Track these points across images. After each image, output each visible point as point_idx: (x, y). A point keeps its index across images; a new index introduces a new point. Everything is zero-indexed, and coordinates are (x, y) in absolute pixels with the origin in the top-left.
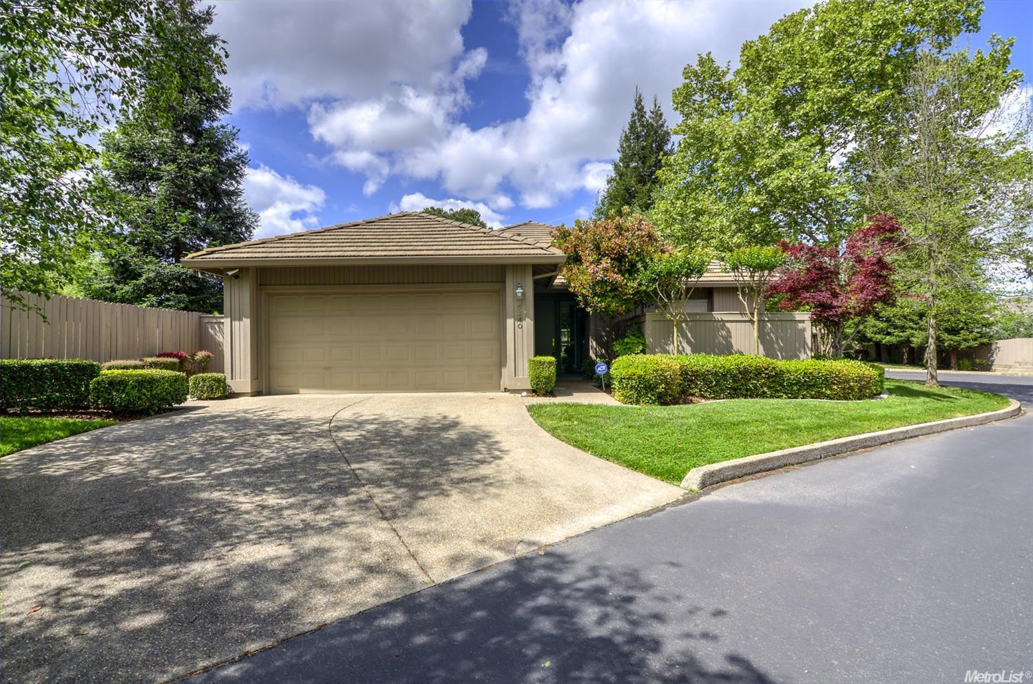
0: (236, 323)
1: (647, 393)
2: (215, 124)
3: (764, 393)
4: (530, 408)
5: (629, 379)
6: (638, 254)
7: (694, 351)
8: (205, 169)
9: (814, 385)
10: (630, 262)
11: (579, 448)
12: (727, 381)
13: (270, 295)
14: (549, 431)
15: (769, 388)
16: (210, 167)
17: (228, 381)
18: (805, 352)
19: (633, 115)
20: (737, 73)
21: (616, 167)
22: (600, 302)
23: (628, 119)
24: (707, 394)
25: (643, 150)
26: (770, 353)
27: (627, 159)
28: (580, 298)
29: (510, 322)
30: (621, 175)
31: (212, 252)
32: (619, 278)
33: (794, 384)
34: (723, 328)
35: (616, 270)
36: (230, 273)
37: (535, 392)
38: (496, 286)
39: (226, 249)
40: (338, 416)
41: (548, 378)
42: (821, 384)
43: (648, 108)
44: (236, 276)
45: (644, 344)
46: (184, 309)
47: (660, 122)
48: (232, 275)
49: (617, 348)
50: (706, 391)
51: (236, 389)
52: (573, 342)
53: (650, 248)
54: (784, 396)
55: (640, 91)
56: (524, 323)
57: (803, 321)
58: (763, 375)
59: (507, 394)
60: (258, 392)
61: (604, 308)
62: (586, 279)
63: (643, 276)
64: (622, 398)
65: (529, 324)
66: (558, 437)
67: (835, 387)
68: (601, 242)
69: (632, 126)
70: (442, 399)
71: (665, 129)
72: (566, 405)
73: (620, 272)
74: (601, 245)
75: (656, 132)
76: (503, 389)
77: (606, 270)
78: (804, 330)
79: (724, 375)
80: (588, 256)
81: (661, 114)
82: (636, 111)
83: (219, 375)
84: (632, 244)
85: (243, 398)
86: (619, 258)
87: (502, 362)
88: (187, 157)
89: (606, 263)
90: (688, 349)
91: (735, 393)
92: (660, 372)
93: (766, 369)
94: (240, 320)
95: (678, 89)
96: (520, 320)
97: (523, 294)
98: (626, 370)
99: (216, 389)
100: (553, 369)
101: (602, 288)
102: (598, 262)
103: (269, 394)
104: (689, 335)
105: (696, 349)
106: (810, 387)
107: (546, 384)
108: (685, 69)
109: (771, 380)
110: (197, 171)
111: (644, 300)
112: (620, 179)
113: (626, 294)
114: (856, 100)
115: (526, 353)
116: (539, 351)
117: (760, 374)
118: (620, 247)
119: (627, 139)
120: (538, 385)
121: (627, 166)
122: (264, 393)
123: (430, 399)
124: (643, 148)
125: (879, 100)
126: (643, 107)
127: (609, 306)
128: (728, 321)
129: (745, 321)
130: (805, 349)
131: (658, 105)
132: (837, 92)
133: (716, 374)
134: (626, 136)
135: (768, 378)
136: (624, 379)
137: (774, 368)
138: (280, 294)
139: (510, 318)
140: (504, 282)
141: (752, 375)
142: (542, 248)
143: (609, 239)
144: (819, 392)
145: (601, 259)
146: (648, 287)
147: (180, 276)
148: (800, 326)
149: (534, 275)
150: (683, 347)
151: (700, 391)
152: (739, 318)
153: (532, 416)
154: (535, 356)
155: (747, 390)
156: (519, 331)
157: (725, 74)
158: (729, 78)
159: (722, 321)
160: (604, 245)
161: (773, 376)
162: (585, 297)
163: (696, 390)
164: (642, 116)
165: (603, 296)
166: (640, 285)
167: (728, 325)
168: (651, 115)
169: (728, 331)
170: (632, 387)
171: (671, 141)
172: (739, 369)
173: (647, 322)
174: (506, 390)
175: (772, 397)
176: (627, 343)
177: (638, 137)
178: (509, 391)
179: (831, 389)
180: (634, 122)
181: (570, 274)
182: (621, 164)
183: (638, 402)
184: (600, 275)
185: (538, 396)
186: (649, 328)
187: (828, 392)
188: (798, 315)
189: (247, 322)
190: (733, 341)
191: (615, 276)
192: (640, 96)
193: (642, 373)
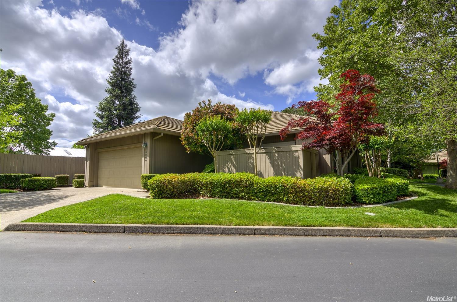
0: (87, 163)
7: (237, 171)
9: (276, 193)
13: (99, 152)
17: (85, 182)
18: (299, 172)
26: (277, 173)
29: (143, 159)
44: (88, 147)
51: (86, 185)
56: (147, 159)
57: (297, 151)
67: (291, 195)
78: (298, 157)
90: (234, 170)
105: (238, 171)
106: (274, 194)
115: (147, 172)
122: (95, 186)
129: (263, 153)
130: (299, 169)
139: (143, 157)
144: (279, 198)
148: (296, 154)
150: (232, 169)
156: (146, 162)
159: (250, 154)
179: (288, 196)
187: (285, 198)
188: (294, 148)
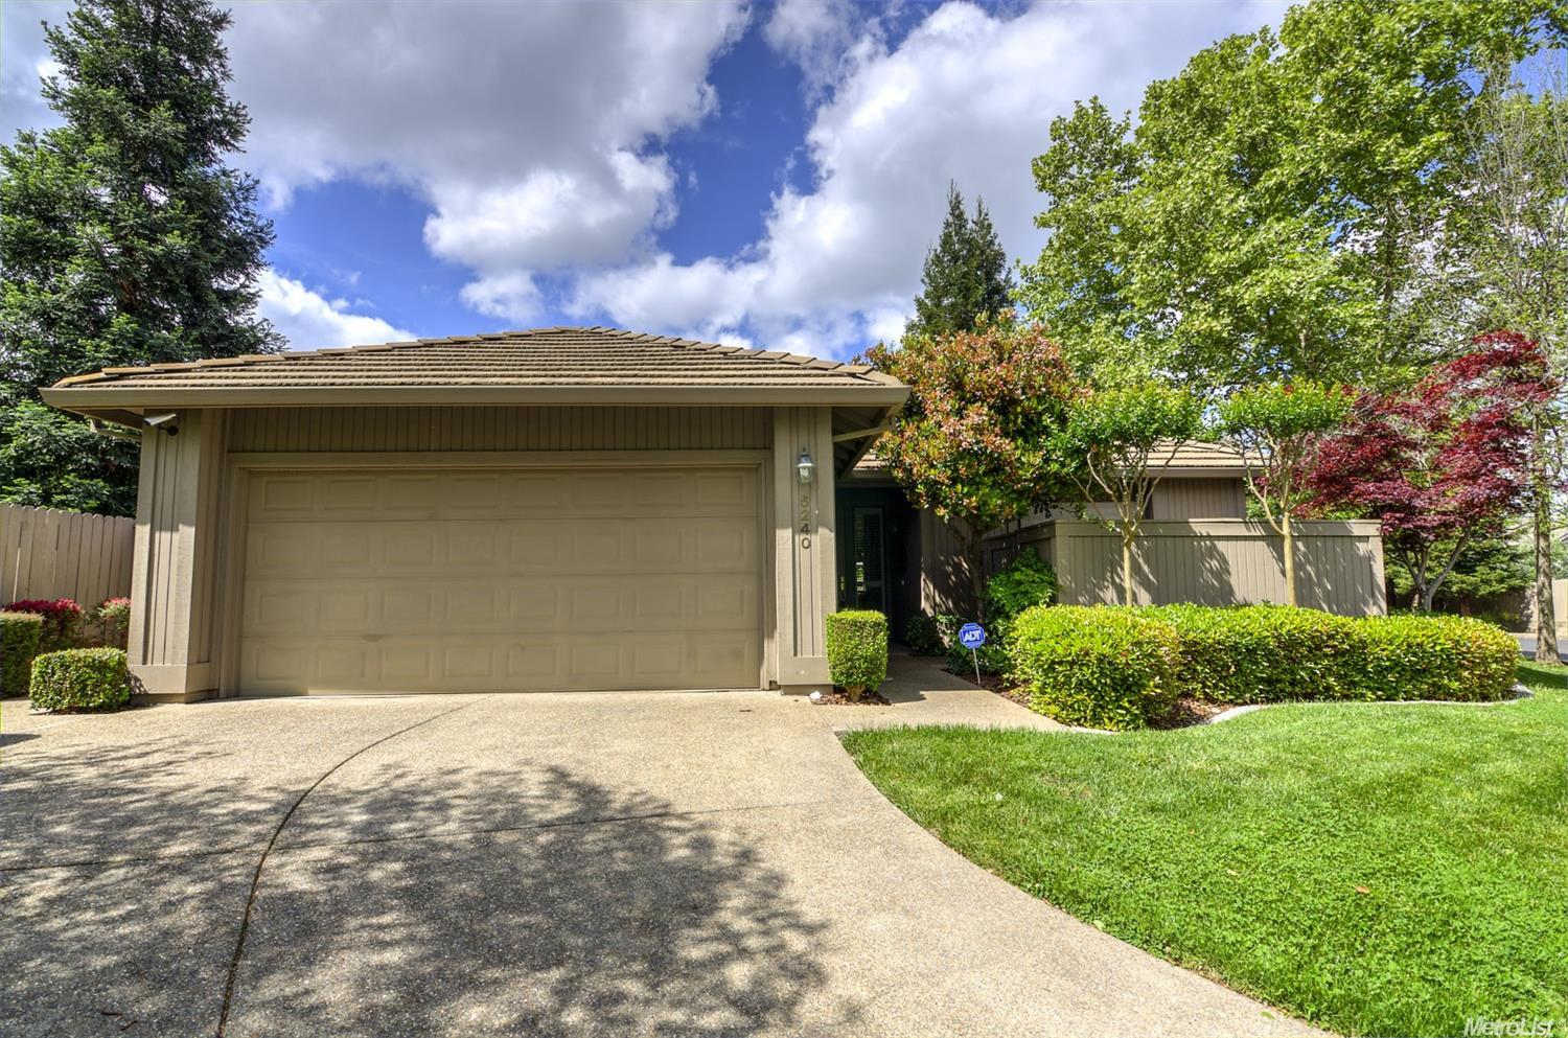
0: (164, 537)
1: (1118, 699)
2: (210, 171)
3: (1328, 688)
4: (853, 742)
5: (1072, 663)
6: (1040, 399)
7: (1160, 602)
8: (173, 239)
9: (1424, 670)
10: (1025, 414)
11: (1057, 903)
12: (1256, 663)
13: (252, 473)
14: (928, 826)
15: (1339, 677)
16: (182, 236)
17: (134, 666)
19: (948, 225)
20: (1140, 134)
21: (920, 304)
22: (969, 495)
23: (940, 231)
24: (1218, 694)
25: (964, 277)
27: (936, 294)
28: (921, 489)
29: (784, 536)
30: (929, 318)
31: (121, 376)
32: (1007, 445)
33: (1386, 668)
34: (1212, 552)
35: (997, 430)
36: (154, 421)
37: (840, 691)
38: (751, 458)
39: (167, 371)
40: (333, 779)
41: (870, 660)
42: (1439, 667)
43: (971, 214)
44: (171, 430)
45: (1052, 584)
46: (94, 510)
47: (989, 238)
48: (159, 426)
49: (999, 592)
50: (1216, 686)
51: (151, 686)
52: (876, 584)
53: (1063, 388)
54: (1369, 694)
55: (958, 189)
56: (816, 539)
57: (1365, 539)
58: (1327, 650)
59: (777, 695)
60: (209, 691)
61: (977, 508)
62: (936, 448)
63: (1057, 441)
64: (1054, 709)
65: (824, 540)
66: (967, 850)
67: (1466, 674)
68: (966, 372)
69: (946, 241)
70: (628, 711)
71: (996, 248)
72: (937, 731)
73: (1005, 434)
74: (966, 379)
75: (982, 252)
76: (765, 683)
77: (978, 429)
78: (1368, 557)
79: (1251, 652)
80: (939, 401)
81: (990, 226)
82: (951, 220)
83: (109, 653)
84: (1029, 378)
85: (167, 707)
86: (1004, 406)
87: (764, 626)
88: (137, 215)
89: (977, 414)
90: (1144, 598)
91: (1276, 690)
92: (1148, 649)
93: (1331, 637)
94: (173, 529)
95: (1042, 158)
96: (805, 530)
97: (813, 471)
98: (1065, 642)
99: (95, 686)
100: (882, 638)
101: (969, 466)
102: (960, 413)
103: (236, 694)
104: (1146, 568)
105: (1160, 598)
106: (1418, 673)
107: (868, 673)
108: (1054, 124)
109: (1340, 660)
110: (153, 241)
111: (1052, 491)
112: (928, 323)
113: (1020, 480)
114: (1383, 150)
115: (818, 603)
116: (846, 600)
117: (1318, 648)
118: (1006, 383)
119: (938, 260)
120: (849, 675)
121: (938, 305)
122: (222, 692)
123: (600, 710)
124: (965, 275)
125: (1426, 148)
126: (962, 213)
127: (985, 503)
128: (1220, 538)
129: (1254, 539)
131: (984, 212)
132: (1344, 140)
133: (1235, 648)
134: (937, 256)
135: (1334, 656)
136: (1060, 663)
137: (1347, 634)
138: (280, 473)
139: (783, 527)
140: (768, 447)
141: (1304, 651)
142: (853, 375)
143: (983, 367)
144: (1434, 684)
145: (964, 408)
146: (1063, 465)
147: (96, 444)
148: (1362, 548)
149: (835, 432)
150: (1134, 593)
151: (1205, 686)
152: (1242, 531)
153: (861, 767)
154: (839, 610)
155: (1293, 683)
156: (804, 554)
157: (1122, 130)
158: (1129, 138)
159: (1209, 537)
160: (972, 377)
161: (1343, 653)
162: (933, 486)
163: (1195, 685)
164: (962, 226)
165: (973, 482)
166: (1047, 461)
167: (1221, 545)
168: (974, 227)
169: (1223, 560)
170: (1080, 683)
171: (1006, 267)
172: (1278, 638)
173: (1058, 538)
174: (773, 686)
175: (1346, 697)
176: (1019, 583)
177: (955, 258)
178: (779, 688)
179: (1460, 679)
180: (948, 236)
181: (898, 440)
182: (927, 301)
183: (1096, 720)
184: (968, 438)
185: (849, 699)
186: (1063, 552)
187: (1455, 685)
188: (1352, 526)
189: (187, 534)
190: (1233, 581)
191: (998, 441)
192: (957, 196)
193: (1106, 650)
